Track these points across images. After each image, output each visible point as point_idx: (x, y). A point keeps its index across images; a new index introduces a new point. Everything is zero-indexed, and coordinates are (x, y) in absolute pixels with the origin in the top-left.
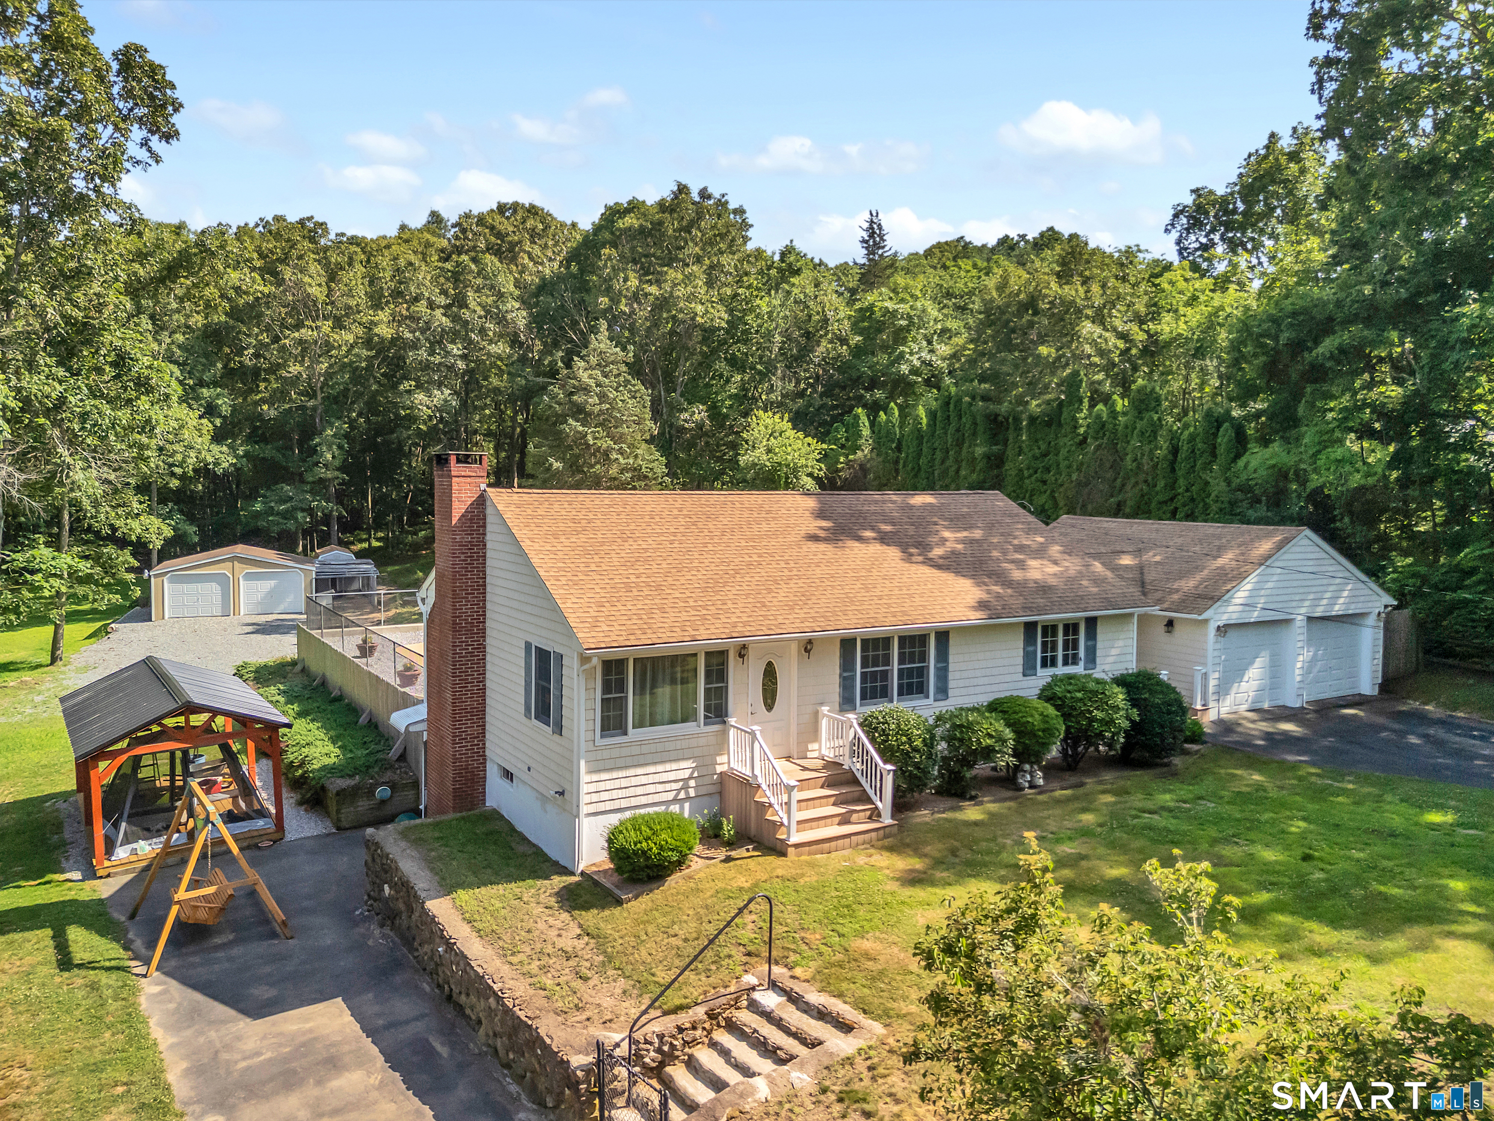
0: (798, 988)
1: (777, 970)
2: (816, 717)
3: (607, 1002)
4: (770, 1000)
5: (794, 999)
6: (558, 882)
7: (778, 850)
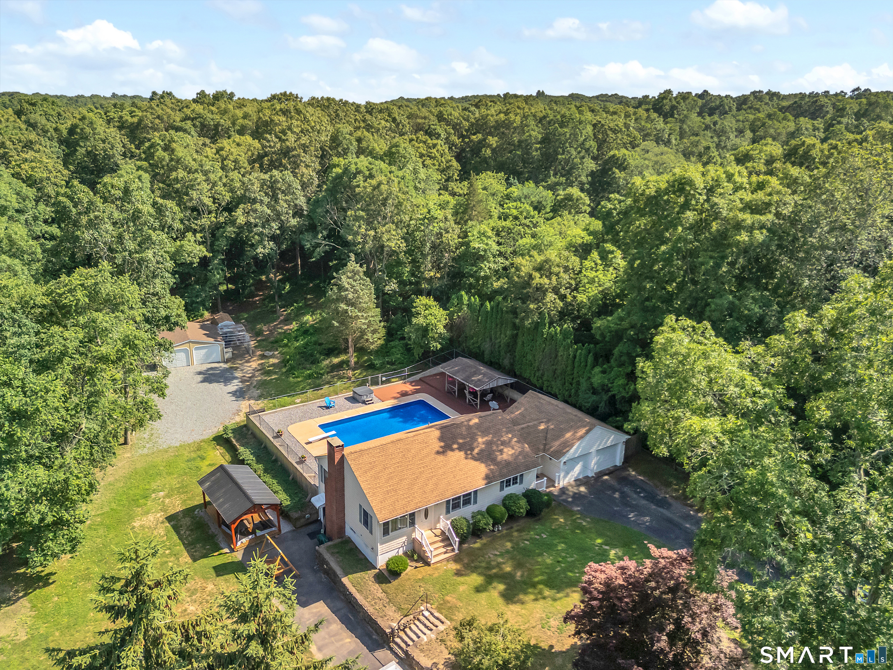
0: (433, 611)
1: (428, 605)
2: (439, 518)
3: (391, 614)
4: (427, 614)
5: (432, 614)
6: (373, 572)
7: (428, 564)
